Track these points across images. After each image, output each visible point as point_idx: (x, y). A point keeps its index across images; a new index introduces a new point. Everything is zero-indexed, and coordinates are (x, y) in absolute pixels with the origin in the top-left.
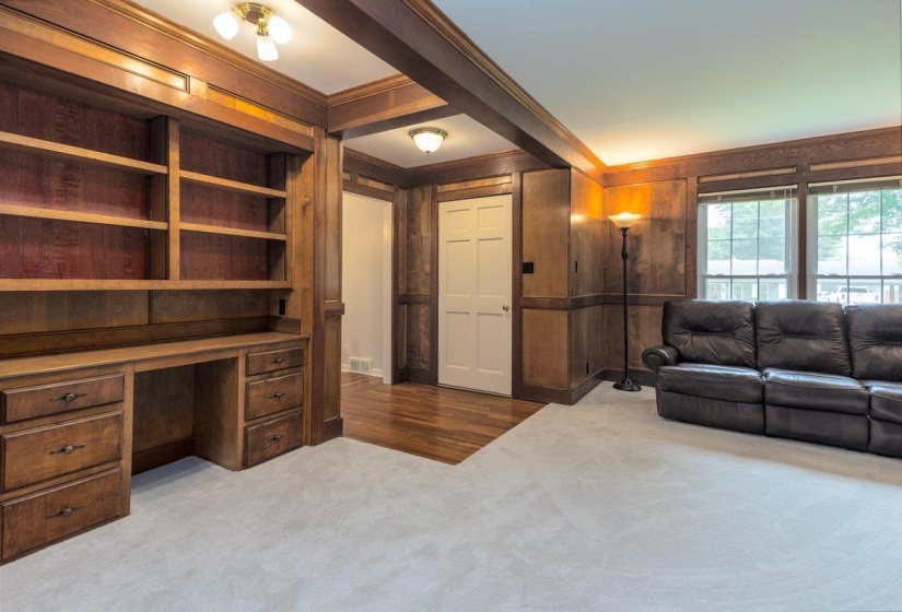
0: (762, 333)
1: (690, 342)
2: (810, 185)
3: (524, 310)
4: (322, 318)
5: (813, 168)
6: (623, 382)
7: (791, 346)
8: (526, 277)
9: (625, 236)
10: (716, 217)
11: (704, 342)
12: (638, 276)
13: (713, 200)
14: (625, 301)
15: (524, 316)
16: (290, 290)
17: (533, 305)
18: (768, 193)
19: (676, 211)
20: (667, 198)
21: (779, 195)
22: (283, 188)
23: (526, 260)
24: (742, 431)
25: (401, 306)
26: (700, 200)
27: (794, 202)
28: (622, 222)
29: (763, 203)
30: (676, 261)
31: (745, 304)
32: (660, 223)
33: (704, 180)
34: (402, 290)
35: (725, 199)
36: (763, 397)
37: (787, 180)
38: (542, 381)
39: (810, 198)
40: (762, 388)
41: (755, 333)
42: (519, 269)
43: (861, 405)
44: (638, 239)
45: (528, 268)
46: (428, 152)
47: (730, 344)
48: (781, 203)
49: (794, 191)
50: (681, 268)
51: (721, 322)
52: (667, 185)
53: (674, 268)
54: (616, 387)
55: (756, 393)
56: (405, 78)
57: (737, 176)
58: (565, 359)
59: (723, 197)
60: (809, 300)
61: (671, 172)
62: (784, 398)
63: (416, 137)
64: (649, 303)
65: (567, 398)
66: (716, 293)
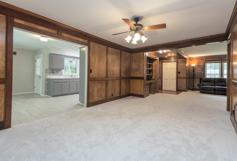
0: (215, 82)
1: (204, 83)
2: (223, 61)
6: (193, 90)
7: (219, 83)
8: (179, 74)
9: (193, 68)
10: (208, 65)
11: (206, 83)
12: (195, 74)
13: (208, 63)
14: (193, 78)
15: (178, 80)
17: (180, 78)
18: (216, 62)
19: (202, 64)
20: (200, 62)
21: (218, 62)
23: (179, 71)
26: (206, 63)
27: (220, 63)
28: (193, 66)
29: (216, 64)
30: (202, 72)
31: (213, 78)
32: (199, 66)
33: (206, 60)
35: (210, 63)
37: (220, 60)
38: (182, 89)
39: (223, 63)
40: (215, 88)
41: (214, 82)
42: (177, 72)
44: (195, 68)
45: (179, 73)
47: (211, 84)
48: (219, 63)
49: (220, 62)
50: (202, 73)
51: (209, 81)
52: (200, 60)
53: (201, 73)
57: (212, 59)
58: (185, 86)
61: (201, 58)
64: (197, 78)
65: (185, 91)
66: (208, 77)
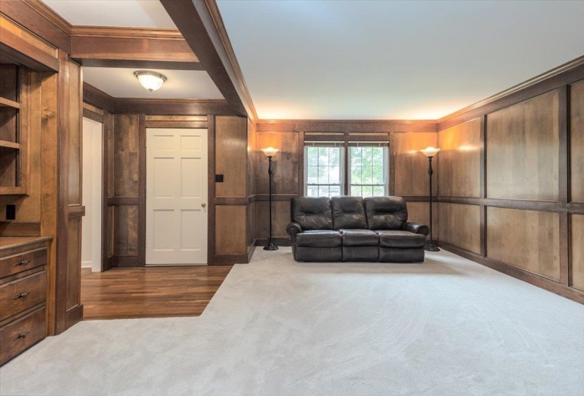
0: (335, 213)
1: (305, 219)
2: (349, 142)
3: (217, 207)
4: (66, 220)
5: (351, 134)
6: (269, 246)
7: (347, 218)
8: (218, 184)
9: (270, 161)
10: (312, 153)
11: (312, 219)
12: (276, 184)
13: (311, 145)
14: (271, 199)
15: (217, 213)
16: (22, 196)
17: (223, 202)
18: (333, 144)
19: (294, 149)
20: (289, 141)
22: (17, 99)
23: (218, 173)
24: (333, 261)
25: (109, 208)
26: (305, 144)
27: (343, 149)
28: (269, 153)
30: (294, 176)
31: (328, 198)
32: (285, 155)
33: (307, 134)
34: (111, 195)
35: (316, 145)
36: (342, 244)
37: (341, 138)
38: (229, 251)
39: (349, 147)
40: (341, 239)
41: (332, 213)
43: (376, 241)
44: (276, 162)
45: (220, 178)
46: (151, 90)
49: (343, 145)
50: (296, 180)
51: (316, 207)
52: (290, 134)
53: (293, 181)
54: (265, 249)
55: (339, 242)
56: (180, 34)
57: (321, 134)
58: (244, 235)
59: (315, 144)
60: (349, 196)
61: (292, 127)
62: (350, 242)
63: (140, 77)
64: (281, 199)
65: (244, 259)
66: (311, 193)
